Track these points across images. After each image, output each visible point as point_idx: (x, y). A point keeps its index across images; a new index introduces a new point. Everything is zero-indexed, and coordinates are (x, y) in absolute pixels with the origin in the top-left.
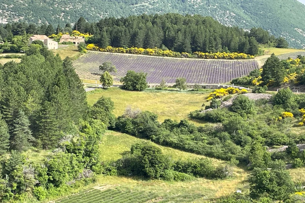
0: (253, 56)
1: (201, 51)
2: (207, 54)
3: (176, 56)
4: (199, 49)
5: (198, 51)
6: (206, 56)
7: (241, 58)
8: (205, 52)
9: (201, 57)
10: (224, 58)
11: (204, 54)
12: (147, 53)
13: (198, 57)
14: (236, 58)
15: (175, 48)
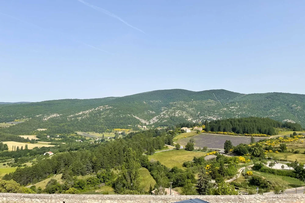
0: (270, 136)
1: (246, 133)
2: (248, 134)
3: (235, 135)
4: (245, 132)
5: (245, 133)
6: (248, 135)
7: (264, 136)
8: (248, 133)
9: (246, 136)
10: (256, 136)
11: (247, 134)
12: (224, 134)
13: (245, 136)
14: (262, 136)
15: (236, 132)
